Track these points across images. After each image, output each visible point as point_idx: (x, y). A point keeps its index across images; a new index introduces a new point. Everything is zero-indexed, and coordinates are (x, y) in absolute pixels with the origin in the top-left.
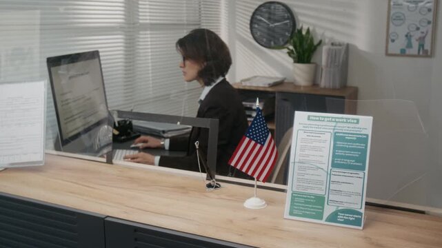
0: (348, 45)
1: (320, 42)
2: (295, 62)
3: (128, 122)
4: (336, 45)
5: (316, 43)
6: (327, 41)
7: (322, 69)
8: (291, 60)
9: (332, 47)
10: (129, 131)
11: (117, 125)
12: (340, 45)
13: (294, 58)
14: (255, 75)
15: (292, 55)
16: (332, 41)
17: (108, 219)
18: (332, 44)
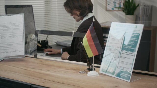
0: (152, 6)
1: (138, 5)
2: (126, 14)
3: (46, 41)
4: (146, 6)
5: (136, 5)
6: (141, 4)
7: (140, 18)
8: (124, 14)
9: (144, 7)
10: (47, 45)
11: (41, 42)
12: (148, 6)
13: (126, 13)
14: (107, 21)
15: (125, 11)
16: (144, 4)
17: (33, 86)
18: (144, 6)
